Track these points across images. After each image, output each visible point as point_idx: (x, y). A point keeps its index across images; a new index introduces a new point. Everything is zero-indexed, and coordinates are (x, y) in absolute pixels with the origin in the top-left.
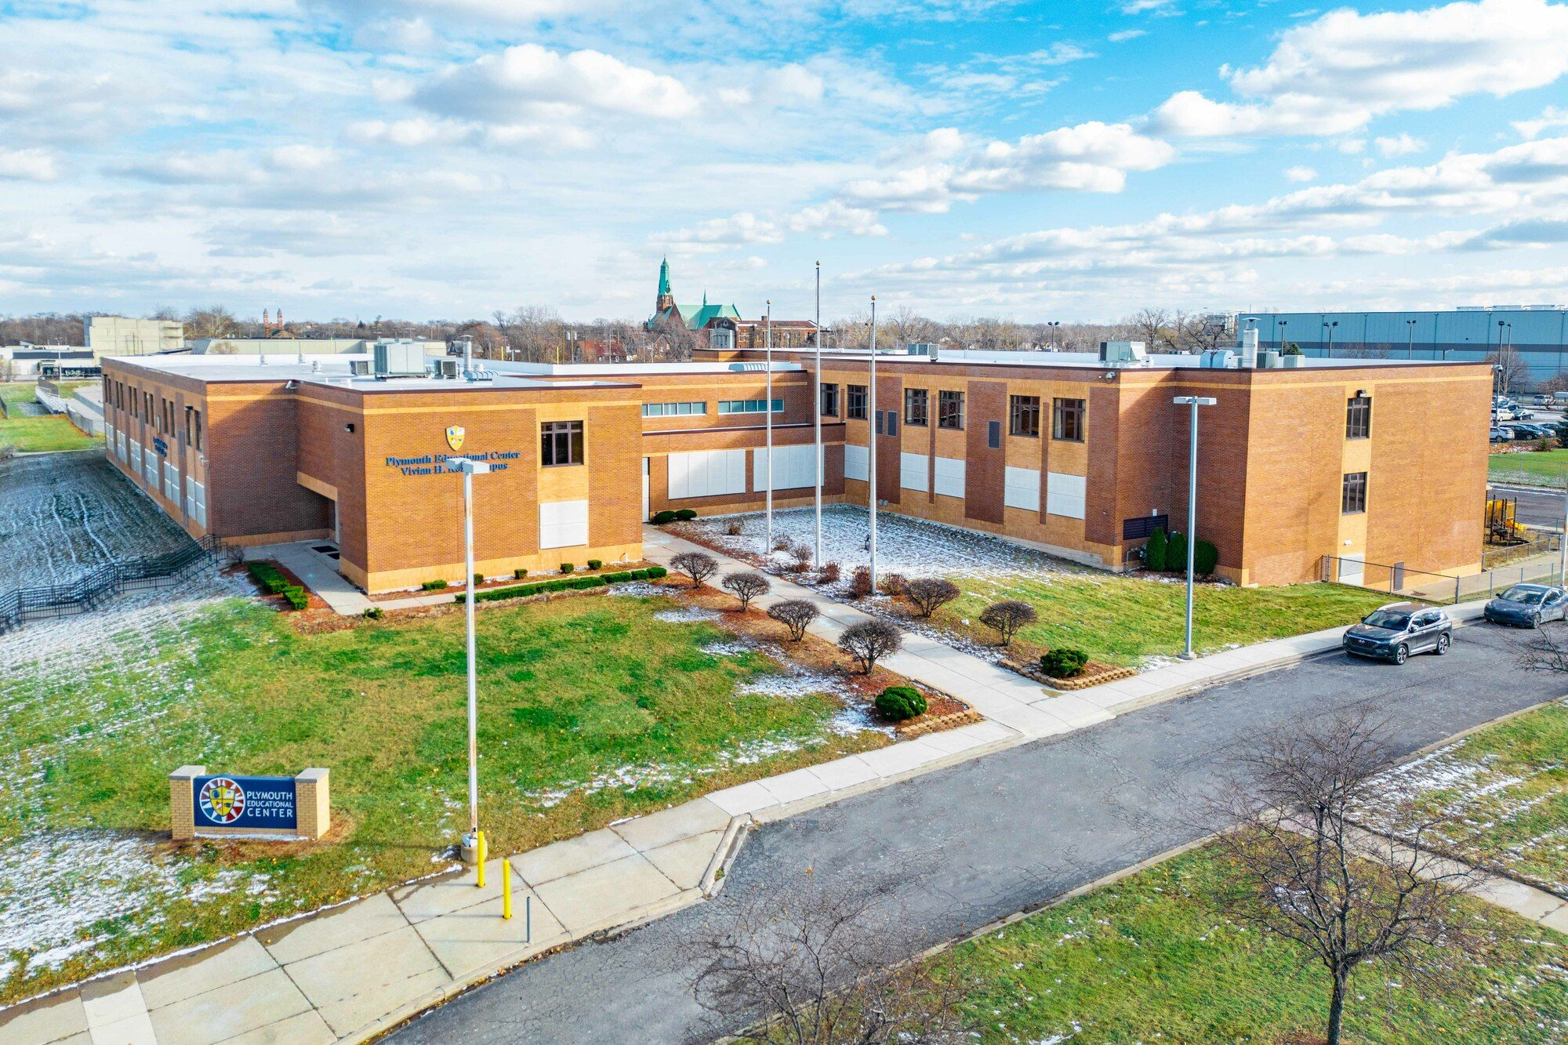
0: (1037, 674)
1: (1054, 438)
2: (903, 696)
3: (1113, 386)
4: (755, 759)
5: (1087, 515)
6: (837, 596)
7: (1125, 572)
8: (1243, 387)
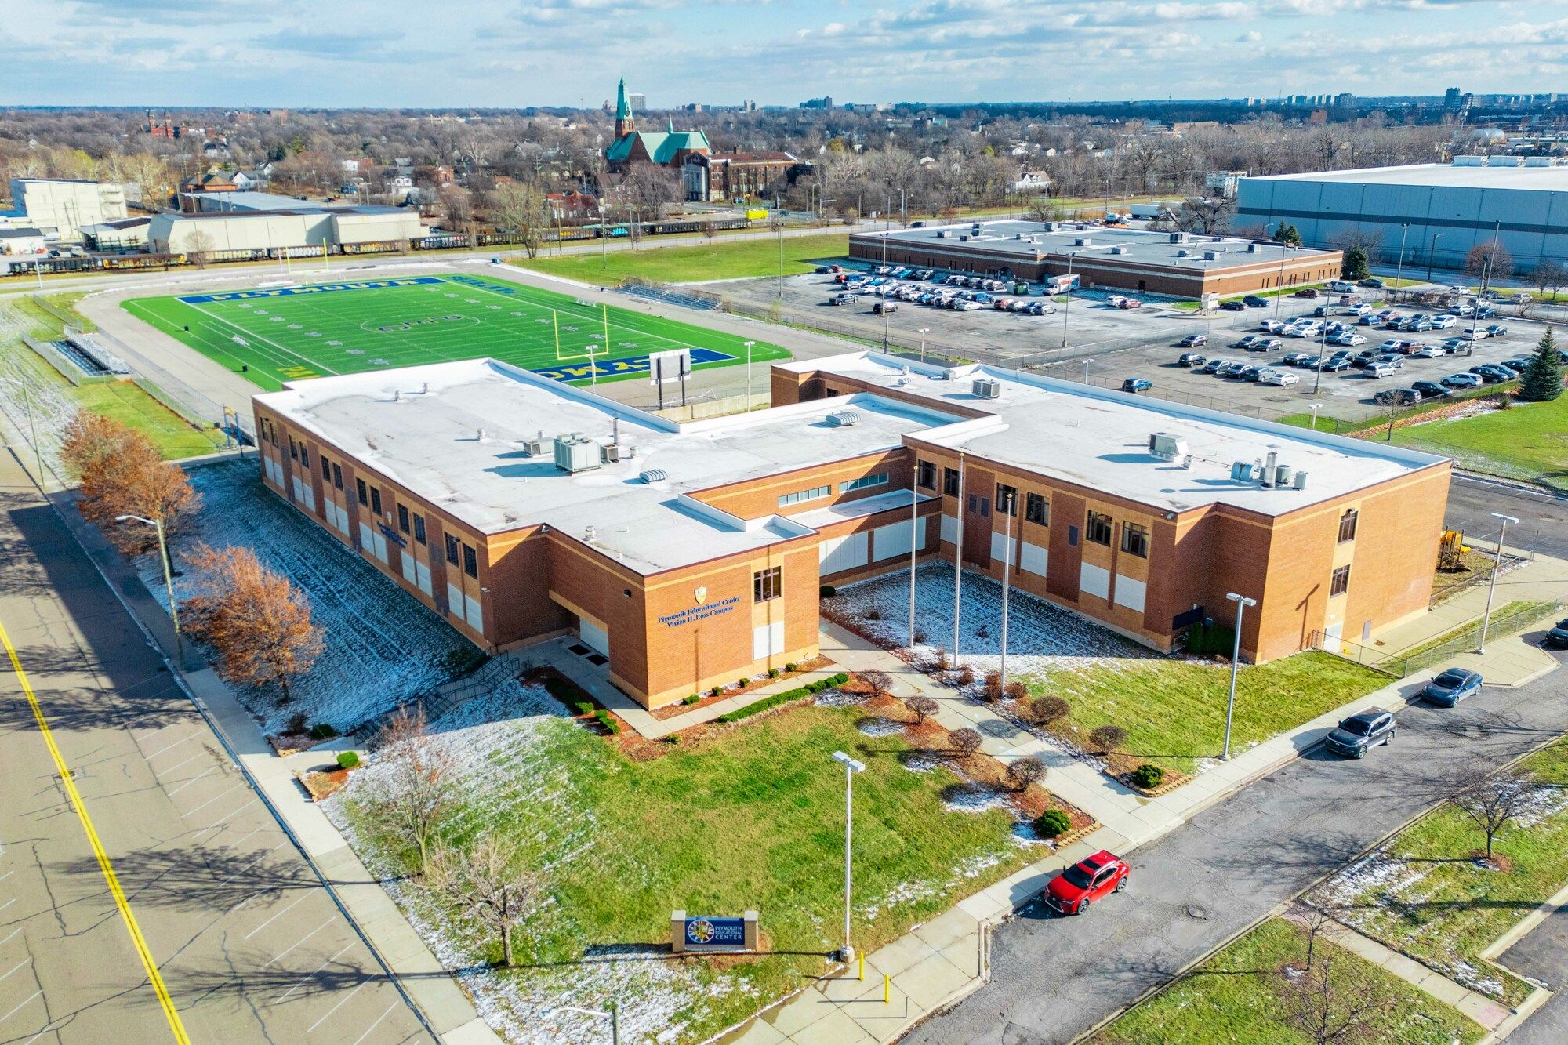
0: (1132, 784)
1: (1123, 549)
2: (1057, 820)
3: (1172, 523)
4: (977, 873)
5: (1146, 611)
6: (976, 698)
7: (1173, 653)
8: (1267, 527)
